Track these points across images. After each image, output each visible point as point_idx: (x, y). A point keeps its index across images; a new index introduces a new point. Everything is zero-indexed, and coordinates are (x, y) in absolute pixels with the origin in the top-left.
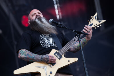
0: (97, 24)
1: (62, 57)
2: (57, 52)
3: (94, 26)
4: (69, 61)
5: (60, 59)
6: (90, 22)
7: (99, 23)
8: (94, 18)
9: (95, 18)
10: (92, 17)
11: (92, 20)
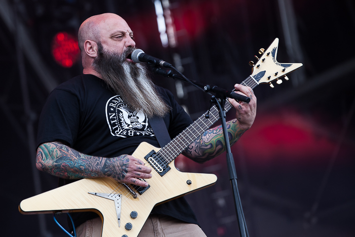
0: (276, 74)
1: (170, 168)
2: (155, 153)
3: (269, 78)
4: (189, 183)
5: (162, 174)
6: (258, 66)
7: (284, 70)
8: (268, 54)
9: (271, 54)
10: (262, 50)
11: (263, 60)
